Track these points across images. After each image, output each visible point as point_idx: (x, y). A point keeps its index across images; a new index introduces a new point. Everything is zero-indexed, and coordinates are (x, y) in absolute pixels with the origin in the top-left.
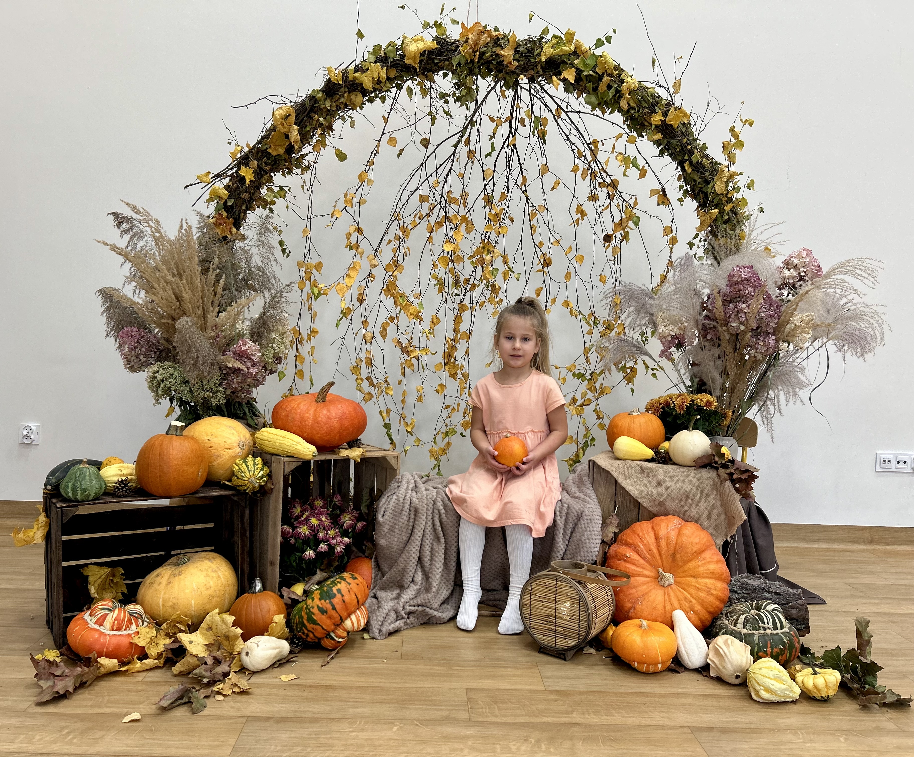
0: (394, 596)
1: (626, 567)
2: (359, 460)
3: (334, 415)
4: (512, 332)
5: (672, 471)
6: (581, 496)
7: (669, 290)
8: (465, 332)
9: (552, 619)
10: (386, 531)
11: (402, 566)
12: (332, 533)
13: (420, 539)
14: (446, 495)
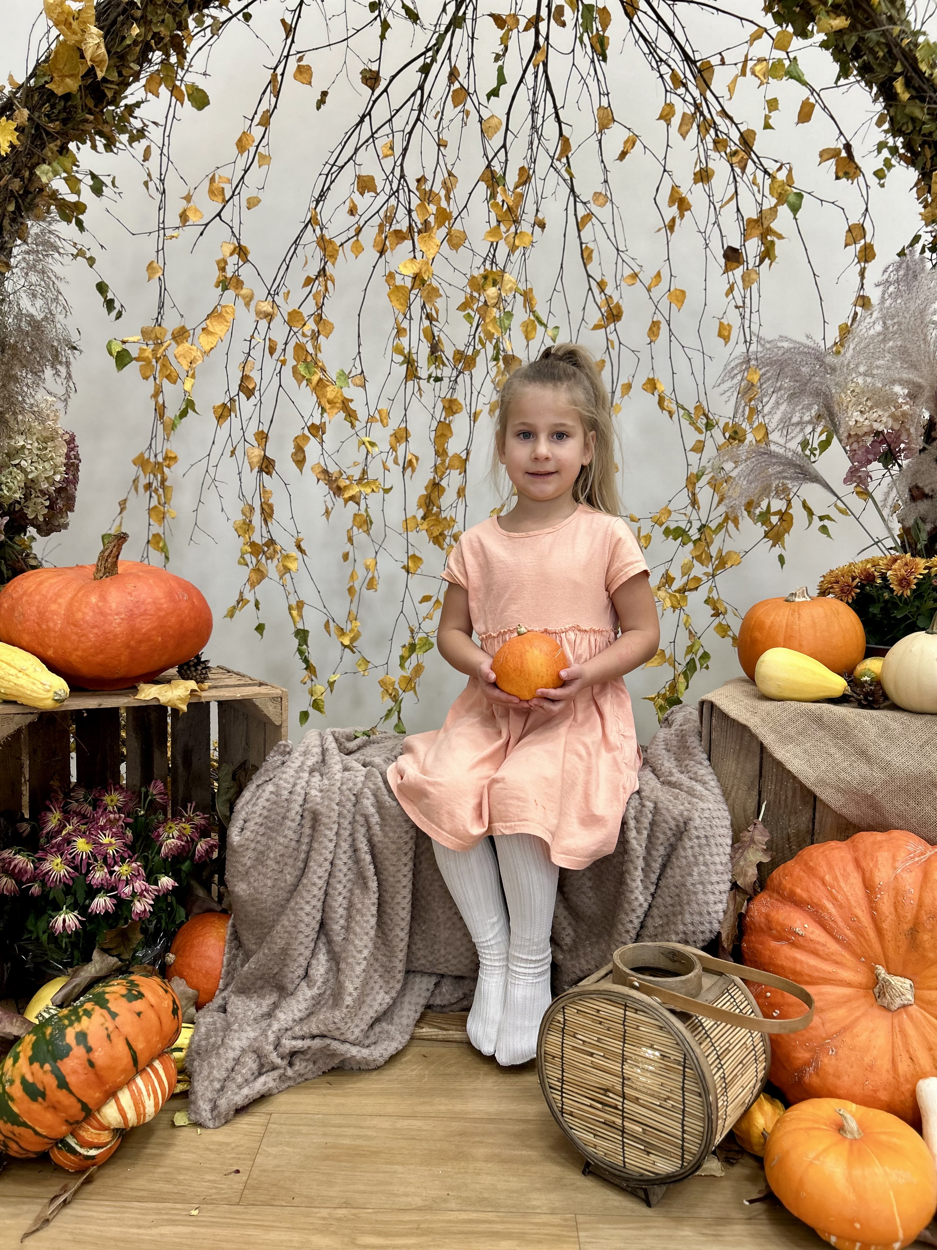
0: (265, 1009)
1: (795, 960)
2: (184, 708)
3: (114, 606)
4: (529, 421)
5: (894, 725)
6: (684, 779)
7: (872, 332)
8: (457, 456)
9: (616, 1100)
10: (249, 863)
11: (281, 943)
12: (123, 870)
13: (320, 883)
14: (386, 782)
